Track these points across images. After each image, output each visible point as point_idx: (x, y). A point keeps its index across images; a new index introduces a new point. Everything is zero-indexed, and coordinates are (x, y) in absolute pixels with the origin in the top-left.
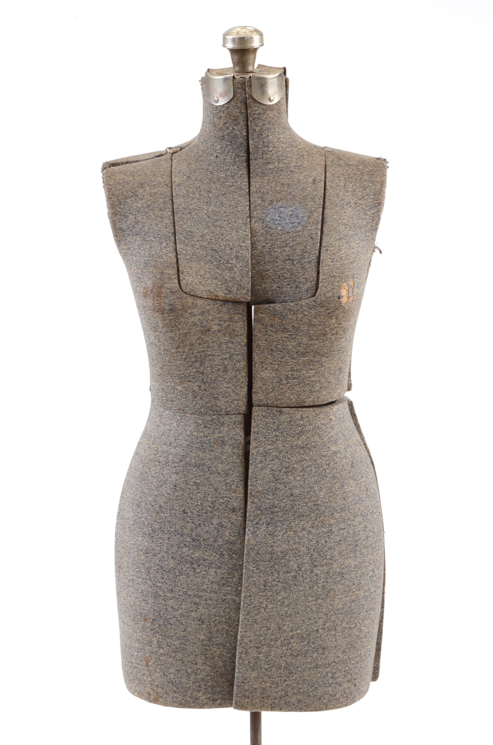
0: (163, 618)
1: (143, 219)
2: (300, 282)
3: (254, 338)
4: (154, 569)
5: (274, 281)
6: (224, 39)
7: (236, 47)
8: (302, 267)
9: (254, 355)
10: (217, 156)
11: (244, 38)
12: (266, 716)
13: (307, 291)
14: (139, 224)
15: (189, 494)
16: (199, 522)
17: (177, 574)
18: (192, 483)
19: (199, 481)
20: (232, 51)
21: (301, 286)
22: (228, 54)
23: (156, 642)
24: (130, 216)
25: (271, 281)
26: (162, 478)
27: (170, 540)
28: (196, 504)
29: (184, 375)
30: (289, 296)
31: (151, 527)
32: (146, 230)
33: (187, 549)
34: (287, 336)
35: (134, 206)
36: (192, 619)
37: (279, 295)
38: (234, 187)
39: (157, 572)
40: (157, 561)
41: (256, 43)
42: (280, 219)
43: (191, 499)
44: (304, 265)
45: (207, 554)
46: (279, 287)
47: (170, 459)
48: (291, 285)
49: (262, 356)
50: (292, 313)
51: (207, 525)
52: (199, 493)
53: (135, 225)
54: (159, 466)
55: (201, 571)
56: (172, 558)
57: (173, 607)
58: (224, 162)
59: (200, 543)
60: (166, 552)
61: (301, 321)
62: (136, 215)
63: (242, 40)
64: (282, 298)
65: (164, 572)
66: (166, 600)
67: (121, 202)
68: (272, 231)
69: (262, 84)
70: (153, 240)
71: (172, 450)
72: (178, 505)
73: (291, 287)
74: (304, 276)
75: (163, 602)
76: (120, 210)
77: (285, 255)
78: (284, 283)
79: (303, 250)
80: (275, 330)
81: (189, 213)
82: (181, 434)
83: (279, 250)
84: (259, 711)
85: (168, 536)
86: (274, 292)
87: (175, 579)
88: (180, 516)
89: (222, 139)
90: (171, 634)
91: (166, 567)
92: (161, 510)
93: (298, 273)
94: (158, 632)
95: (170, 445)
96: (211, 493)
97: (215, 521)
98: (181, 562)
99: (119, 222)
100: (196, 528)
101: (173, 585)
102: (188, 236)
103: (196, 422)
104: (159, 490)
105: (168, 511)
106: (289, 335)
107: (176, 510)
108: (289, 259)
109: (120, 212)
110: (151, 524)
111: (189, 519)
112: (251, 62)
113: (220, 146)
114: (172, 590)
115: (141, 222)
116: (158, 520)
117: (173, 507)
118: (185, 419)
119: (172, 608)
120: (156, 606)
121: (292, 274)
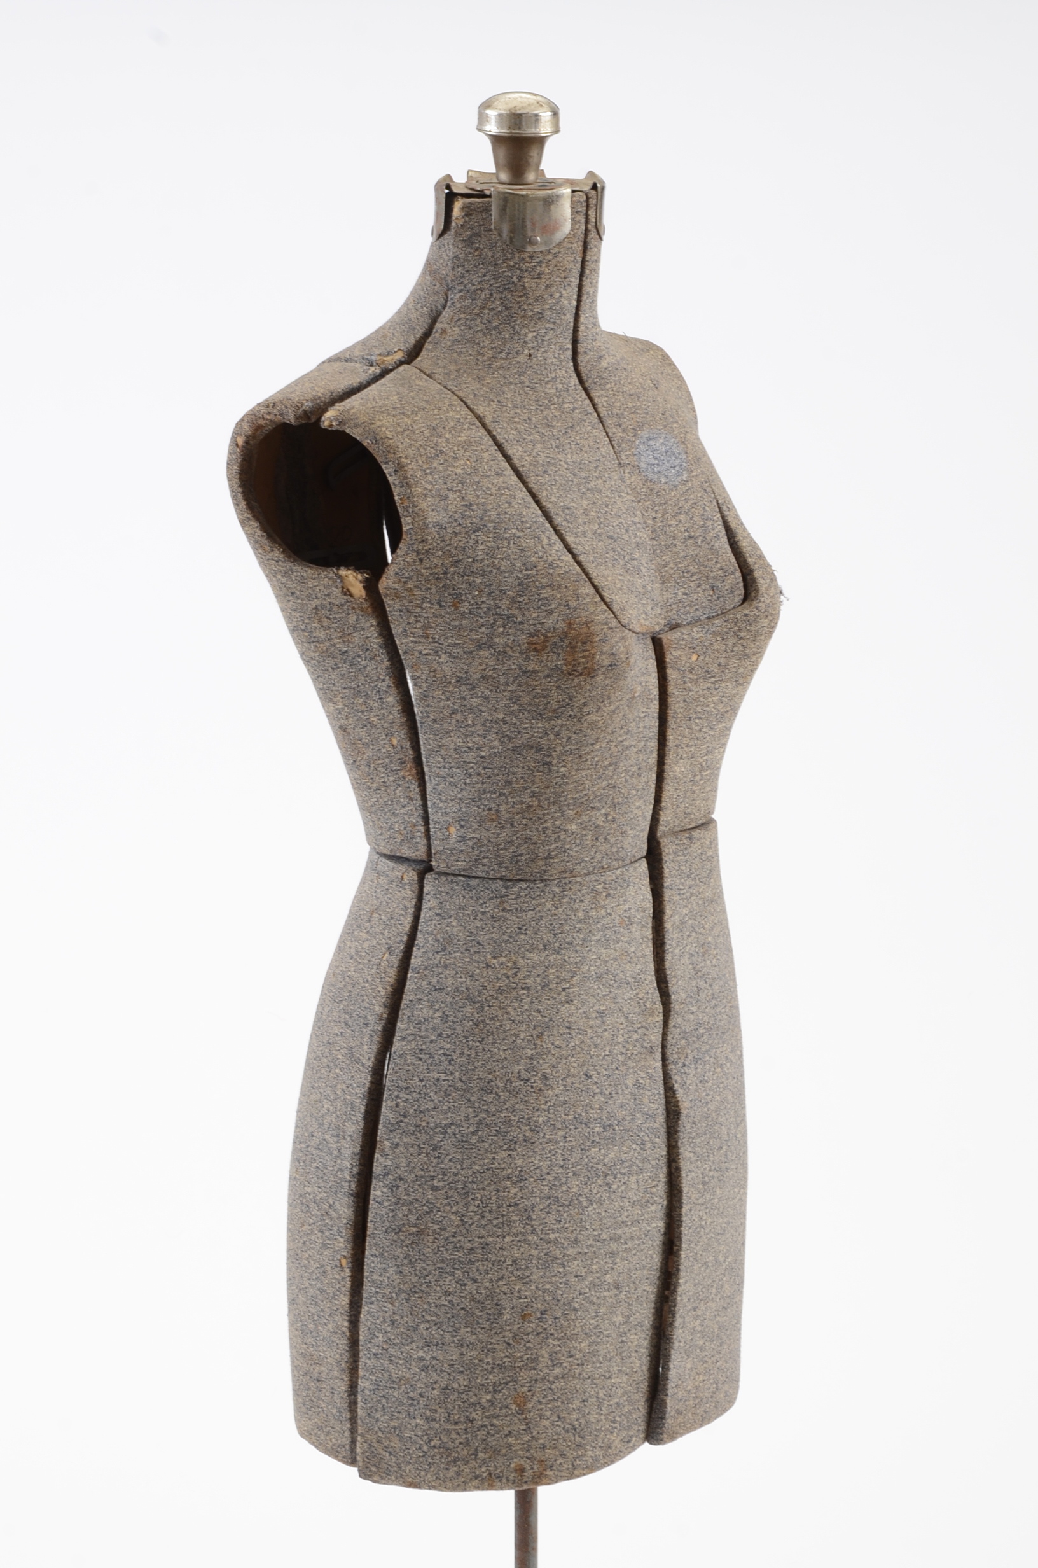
0: (562, 1302)
1: (478, 496)
2: (714, 578)
3: (670, 700)
4: (541, 1207)
5: (678, 583)
8: (711, 549)
9: (669, 732)
10: (530, 355)
13: (732, 592)
14: (475, 507)
15: (592, 1038)
16: (609, 1090)
17: (585, 1204)
18: (594, 1015)
19: (604, 1008)
21: (719, 584)
23: (546, 1356)
24: (451, 496)
25: (673, 583)
26: (540, 1018)
27: (568, 1139)
28: (603, 1054)
29: (586, 798)
30: (702, 607)
31: (527, 1125)
32: (493, 517)
33: (597, 1149)
34: (709, 685)
35: (449, 475)
36: (606, 1287)
37: (688, 608)
38: (577, 411)
39: (548, 1213)
40: (546, 1190)
42: (656, 462)
43: (596, 1046)
44: (712, 544)
45: (625, 1149)
46: (686, 594)
47: (551, 976)
48: (703, 587)
49: (678, 733)
50: (718, 638)
51: (620, 1092)
52: (606, 1030)
53: (466, 511)
54: (528, 996)
55: (618, 1186)
56: (574, 1174)
57: (579, 1273)
58: (545, 364)
59: (614, 1130)
60: (562, 1167)
61: (732, 651)
62: (460, 491)
64: (692, 615)
65: (561, 1209)
66: (566, 1263)
67: (425, 471)
68: (657, 488)
70: (519, 534)
71: (551, 958)
72: (576, 1065)
73: (704, 590)
74: (719, 566)
75: (561, 1270)
76: (430, 487)
77: (683, 529)
78: (692, 585)
79: (703, 515)
80: (696, 677)
81: (545, 472)
82: (566, 920)
83: (673, 523)
85: (563, 1133)
86: (680, 605)
87: (581, 1216)
88: (581, 1086)
89: (539, 319)
90: (575, 1332)
91: (564, 1197)
92: (546, 1085)
93: (708, 560)
94: (552, 1334)
95: (545, 949)
96: (621, 1027)
97: (630, 1081)
98: (588, 1178)
99: (433, 510)
100: (606, 1102)
101: (578, 1229)
102: (568, 517)
103: (592, 890)
104: (535, 1044)
105: (560, 1082)
106: (712, 683)
107: (574, 1076)
108: (690, 537)
109: (430, 491)
110: (528, 1119)
111: (595, 1087)
113: (535, 334)
114: (576, 1239)
115: (477, 505)
116: (543, 1106)
117: (569, 1071)
118: (570, 889)
119: (576, 1276)
120: (548, 1283)
121: (700, 565)
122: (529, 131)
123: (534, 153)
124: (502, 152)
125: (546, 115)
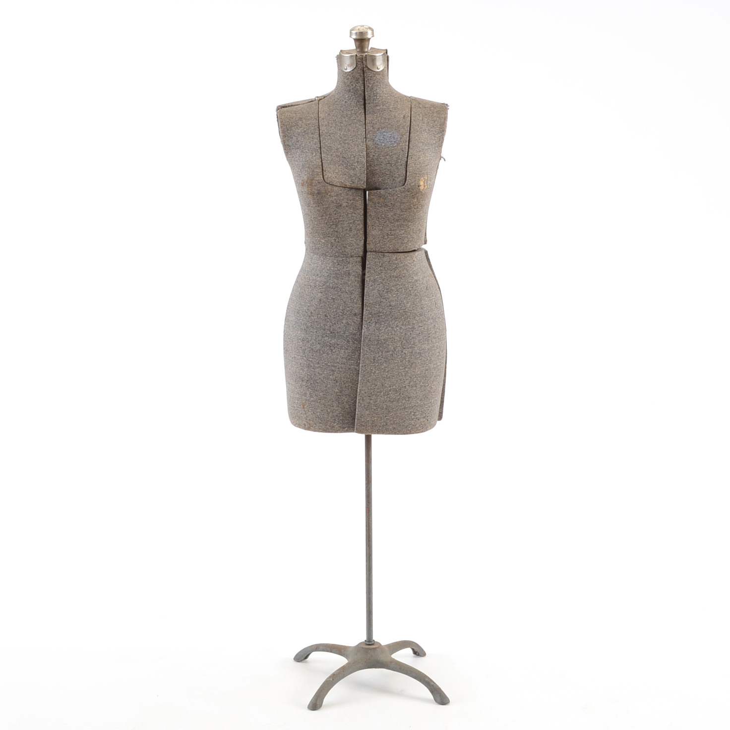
0: (313, 379)
1: (302, 139)
2: (395, 177)
3: (368, 211)
4: (308, 350)
5: (380, 176)
6: (351, 33)
7: (358, 37)
9: (368, 221)
10: (346, 102)
11: (362, 32)
12: (375, 437)
13: (400, 182)
14: (299, 142)
15: (329, 305)
16: (334, 322)
17: (322, 353)
18: (330, 299)
19: (335, 297)
20: (356, 40)
21: (396, 179)
22: (353, 41)
23: (309, 394)
24: (294, 138)
25: (378, 176)
26: (313, 295)
27: (317, 333)
28: (333, 311)
29: (326, 233)
30: (389, 185)
32: (303, 146)
33: (327, 338)
34: (387, 209)
35: (296, 132)
36: (330, 380)
37: (383, 184)
38: (356, 120)
39: (309, 352)
40: (310, 346)
41: (369, 36)
42: (383, 139)
43: (330, 308)
44: (398, 167)
45: (339, 341)
46: (383, 180)
47: (317, 284)
48: (390, 179)
49: (373, 221)
50: (390, 195)
51: (339, 323)
52: (335, 304)
53: (297, 143)
54: (311, 288)
55: (336, 351)
56: (319, 343)
57: (319, 372)
58: (350, 105)
59: (335, 334)
60: (315, 340)
61: (396, 200)
62: (297, 137)
63: (361, 33)
64: (385, 187)
65: (313, 352)
66: (315, 368)
67: (288, 129)
68: (379, 146)
69: (373, 59)
70: (308, 151)
71: (318, 279)
72: (322, 312)
74: (398, 174)
75: (313, 370)
76: (288, 134)
77: (387, 160)
78: (386, 178)
79: (398, 158)
80: (381, 206)
81: (329, 135)
82: (324, 269)
83: (383, 158)
84: (370, 434)
85: (316, 330)
86: (380, 183)
87: (320, 356)
88: (323, 318)
89: (349, 91)
90: (318, 389)
91: (315, 349)
92: (311, 315)
93: (394, 171)
94: (310, 388)
95: (317, 276)
96: (342, 305)
97: (344, 321)
98: (323, 346)
99: (287, 141)
100: (333, 325)
101: (319, 360)
102: (328, 149)
103: (333, 261)
104: (310, 303)
105: (316, 315)
106: (389, 209)
107: (321, 315)
108: (389, 163)
110: (306, 324)
111: (328, 320)
112: (366, 46)
113: (348, 96)
114: (318, 362)
116: (310, 321)
117: (319, 313)
118: (326, 260)
120: (309, 373)
121: (390, 172)
122: (365, 37)
123: (367, 43)
124: (357, 43)
125: (370, 32)
